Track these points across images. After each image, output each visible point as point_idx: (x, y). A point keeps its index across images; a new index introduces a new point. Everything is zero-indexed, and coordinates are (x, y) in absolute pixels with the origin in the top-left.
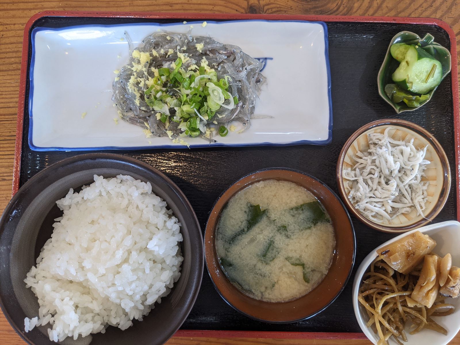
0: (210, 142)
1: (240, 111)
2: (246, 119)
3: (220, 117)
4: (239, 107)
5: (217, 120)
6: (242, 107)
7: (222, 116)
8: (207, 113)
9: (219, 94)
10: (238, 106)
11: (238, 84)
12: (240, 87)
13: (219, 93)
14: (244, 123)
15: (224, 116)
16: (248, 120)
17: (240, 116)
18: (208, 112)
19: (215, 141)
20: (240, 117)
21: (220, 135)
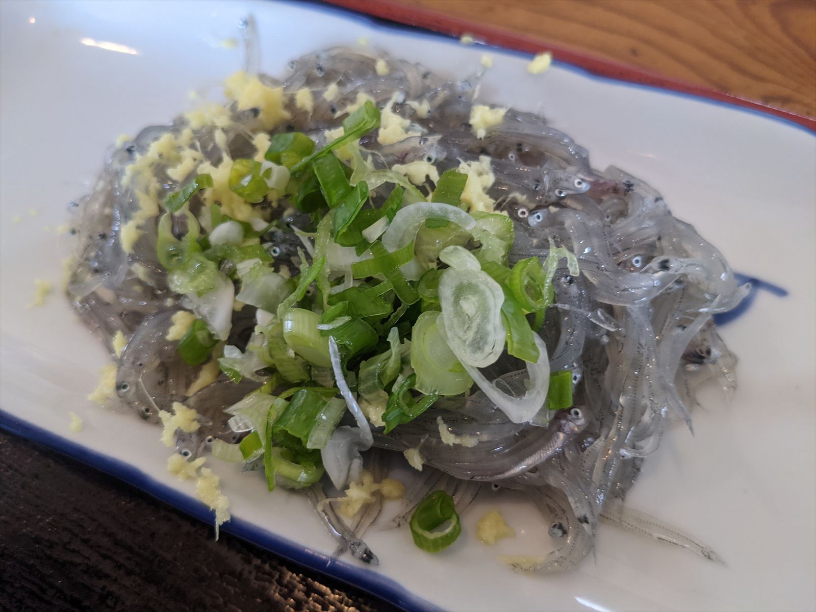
0: (341, 551)
1: (561, 456)
2: (580, 510)
3: (448, 437)
4: (561, 435)
5: (426, 451)
6: (579, 441)
7: (458, 441)
8: (390, 393)
9: (485, 318)
10: (560, 429)
11: (598, 319)
12: (605, 339)
13: (484, 310)
14: (560, 527)
15: (470, 442)
16: (585, 520)
17: (552, 482)
18: (395, 388)
19: (368, 557)
20: (548, 487)
21: (414, 532)
